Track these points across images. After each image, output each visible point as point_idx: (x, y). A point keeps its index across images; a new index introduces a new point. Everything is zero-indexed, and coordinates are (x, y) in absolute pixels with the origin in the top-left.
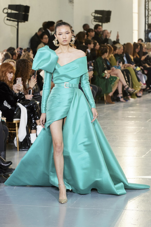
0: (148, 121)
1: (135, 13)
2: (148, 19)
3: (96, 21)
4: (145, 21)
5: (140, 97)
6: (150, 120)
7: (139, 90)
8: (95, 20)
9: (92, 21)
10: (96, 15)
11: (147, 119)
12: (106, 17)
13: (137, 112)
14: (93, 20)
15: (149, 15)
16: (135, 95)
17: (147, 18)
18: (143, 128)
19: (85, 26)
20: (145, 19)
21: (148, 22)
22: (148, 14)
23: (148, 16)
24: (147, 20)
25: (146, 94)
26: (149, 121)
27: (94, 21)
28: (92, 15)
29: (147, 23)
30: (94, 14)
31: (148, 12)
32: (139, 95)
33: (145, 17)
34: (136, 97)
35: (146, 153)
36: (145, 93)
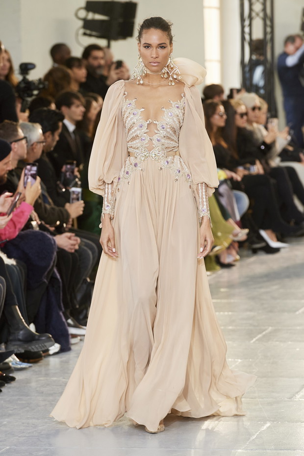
0: (254, 340)
1: (210, 7)
2: (250, 25)
3: (90, 35)
4: (243, 32)
5: (229, 266)
6: (260, 336)
7: (226, 244)
8: (88, 32)
9: (77, 35)
10: (91, 16)
11: (250, 334)
12: (121, 20)
13: (222, 313)
14: (82, 31)
15: (254, 14)
16: (213, 259)
17: (247, 23)
18: (240, 360)
19: (58, 52)
20: (243, 27)
21: (250, 34)
22: (251, 10)
23: (251, 18)
24: (247, 30)
25: (248, 256)
26: (257, 340)
27: (85, 34)
28: (76, 15)
29: (247, 37)
30: (83, 14)
31: (251, 4)
32: (227, 260)
33: (242, 20)
34: (218, 267)
35: (250, 439)
36: (245, 252)
